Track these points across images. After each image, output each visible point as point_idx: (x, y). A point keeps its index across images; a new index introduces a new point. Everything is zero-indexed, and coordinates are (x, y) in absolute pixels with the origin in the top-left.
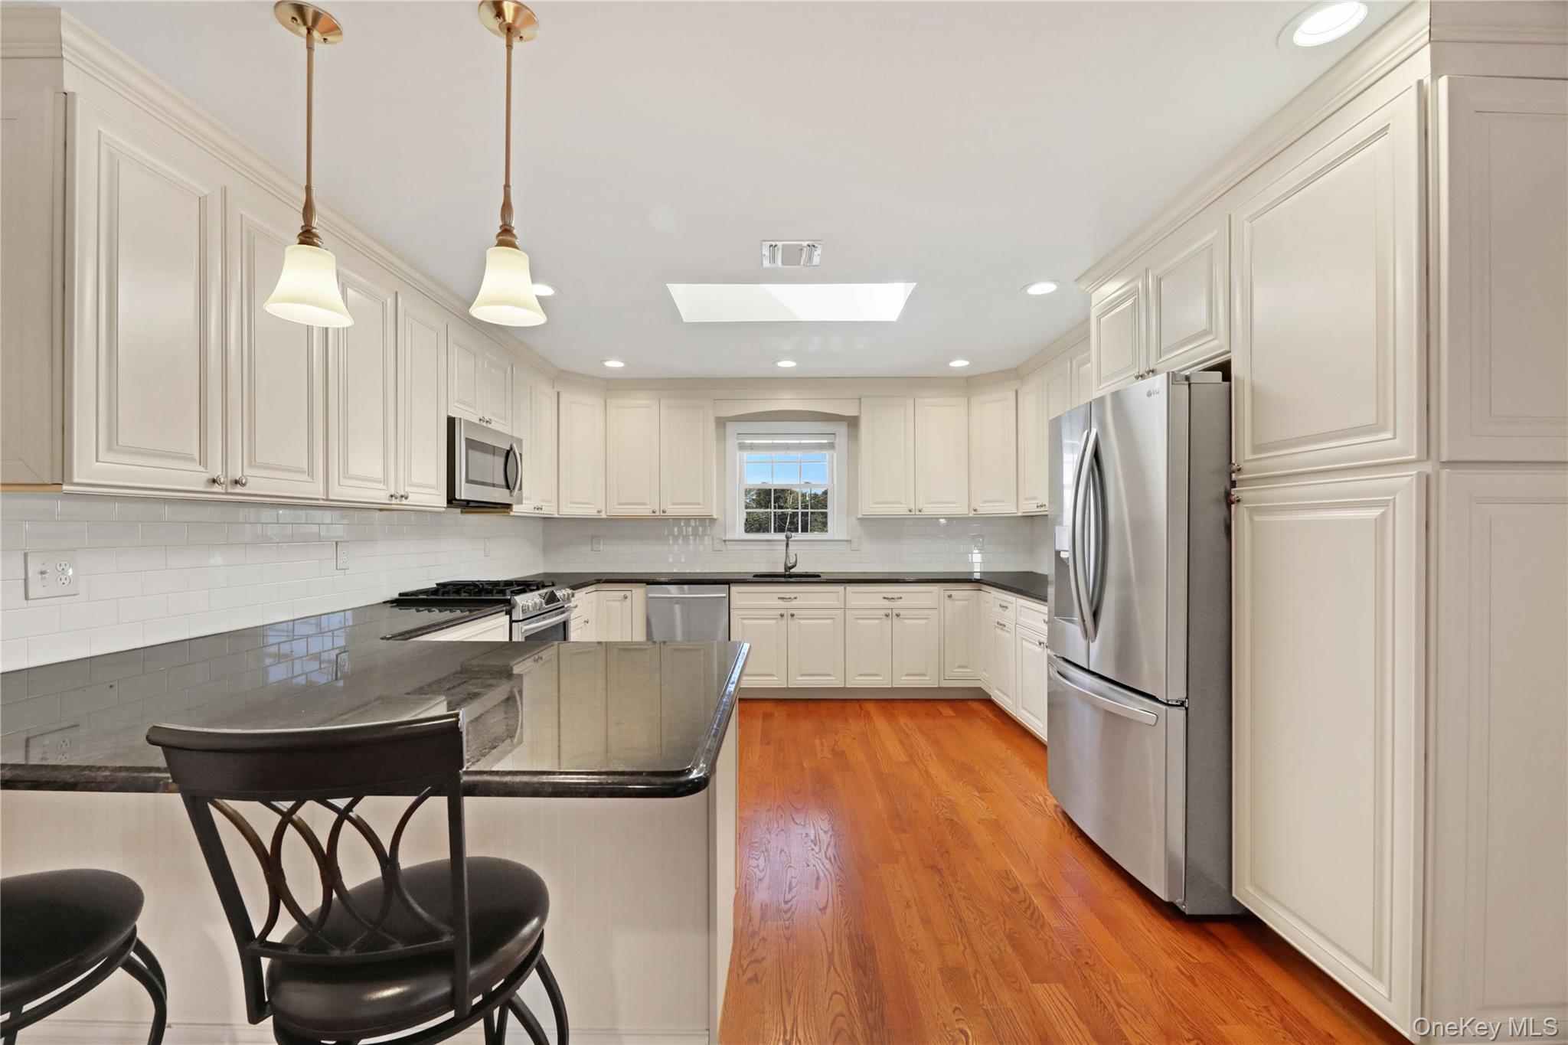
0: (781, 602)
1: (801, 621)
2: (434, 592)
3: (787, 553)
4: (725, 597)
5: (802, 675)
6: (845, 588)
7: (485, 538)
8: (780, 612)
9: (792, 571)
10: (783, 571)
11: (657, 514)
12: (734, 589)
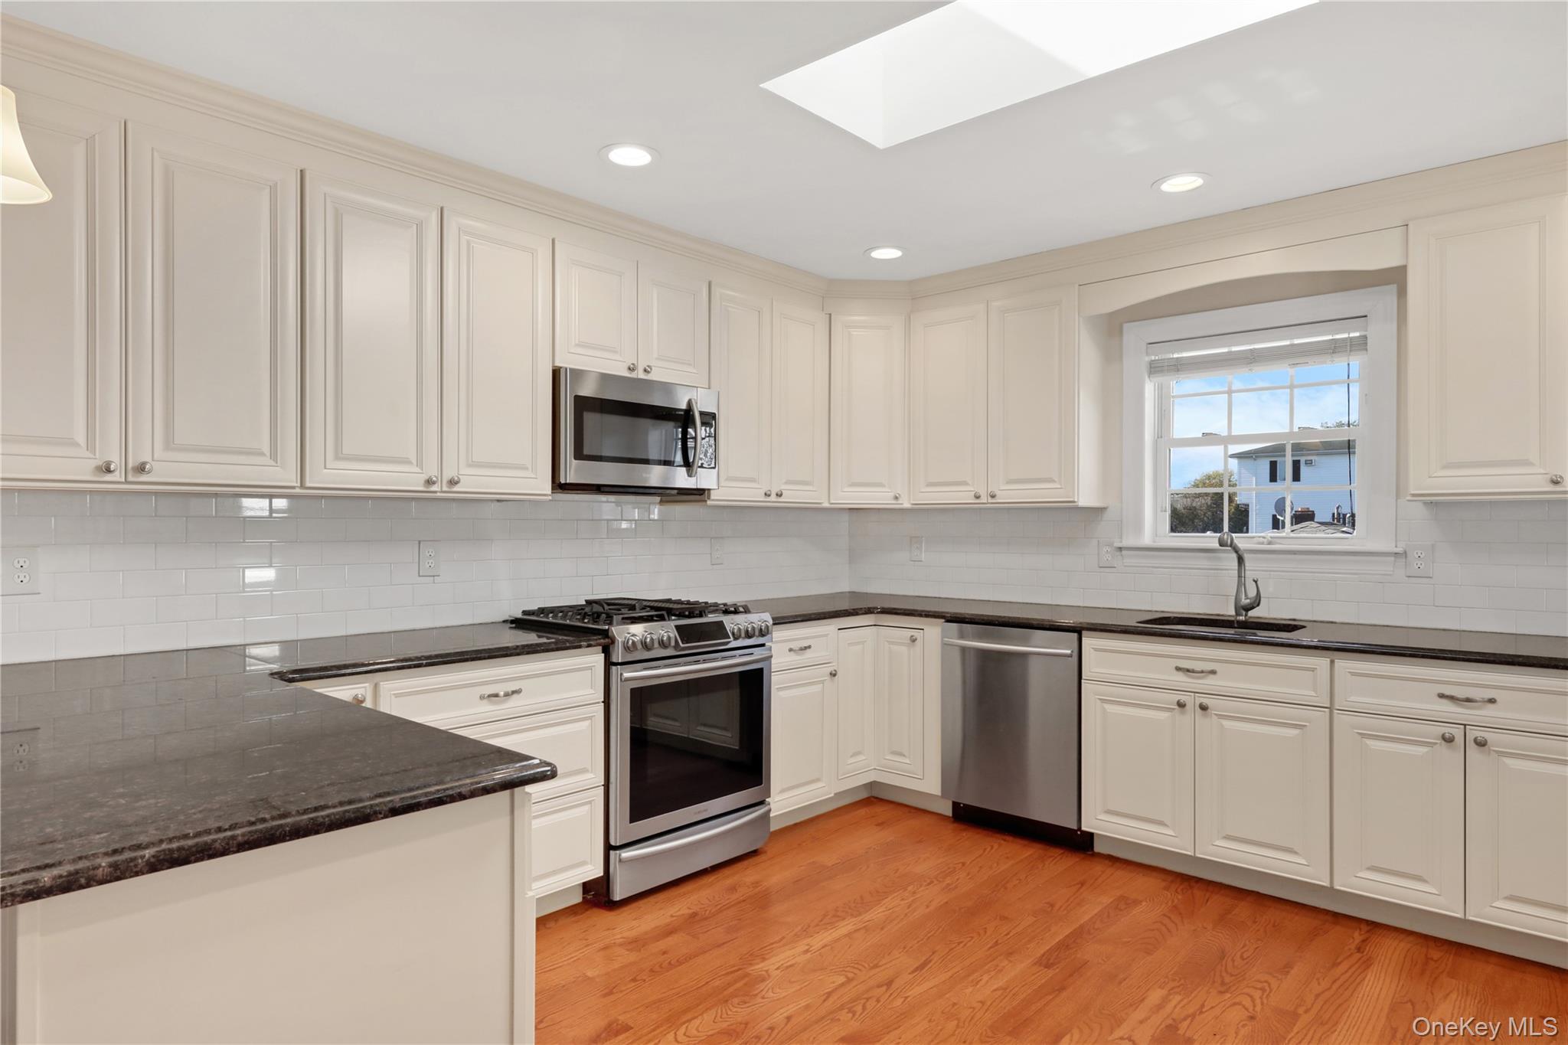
0: (1181, 677)
1: (1227, 723)
2: (578, 610)
3: (1240, 576)
4: (1070, 656)
5: (1228, 838)
6: (1332, 662)
7: (711, 538)
8: (1176, 697)
9: (1251, 613)
10: (1233, 613)
11: (984, 500)
12: (1090, 642)
